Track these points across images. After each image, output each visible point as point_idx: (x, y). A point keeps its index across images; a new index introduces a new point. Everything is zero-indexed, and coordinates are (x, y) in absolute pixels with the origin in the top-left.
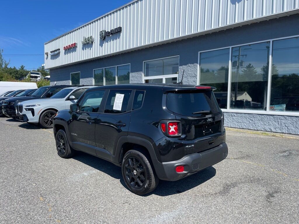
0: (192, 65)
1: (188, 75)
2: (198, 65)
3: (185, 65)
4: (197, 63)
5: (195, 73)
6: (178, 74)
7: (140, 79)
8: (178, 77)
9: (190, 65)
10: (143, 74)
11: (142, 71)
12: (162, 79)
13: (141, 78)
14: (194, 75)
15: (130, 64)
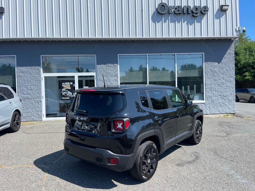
0: (112, 65)
1: (109, 74)
2: (119, 66)
3: (104, 64)
4: (117, 64)
5: (116, 73)
6: (95, 73)
7: (37, 75)
8: (97, 75)
9: (109, 64)
10: (42, 69)
11: (39, 65)
12: (74, 77)
13: (39, 74)
14: (115, 75)
15: (15, 56)
